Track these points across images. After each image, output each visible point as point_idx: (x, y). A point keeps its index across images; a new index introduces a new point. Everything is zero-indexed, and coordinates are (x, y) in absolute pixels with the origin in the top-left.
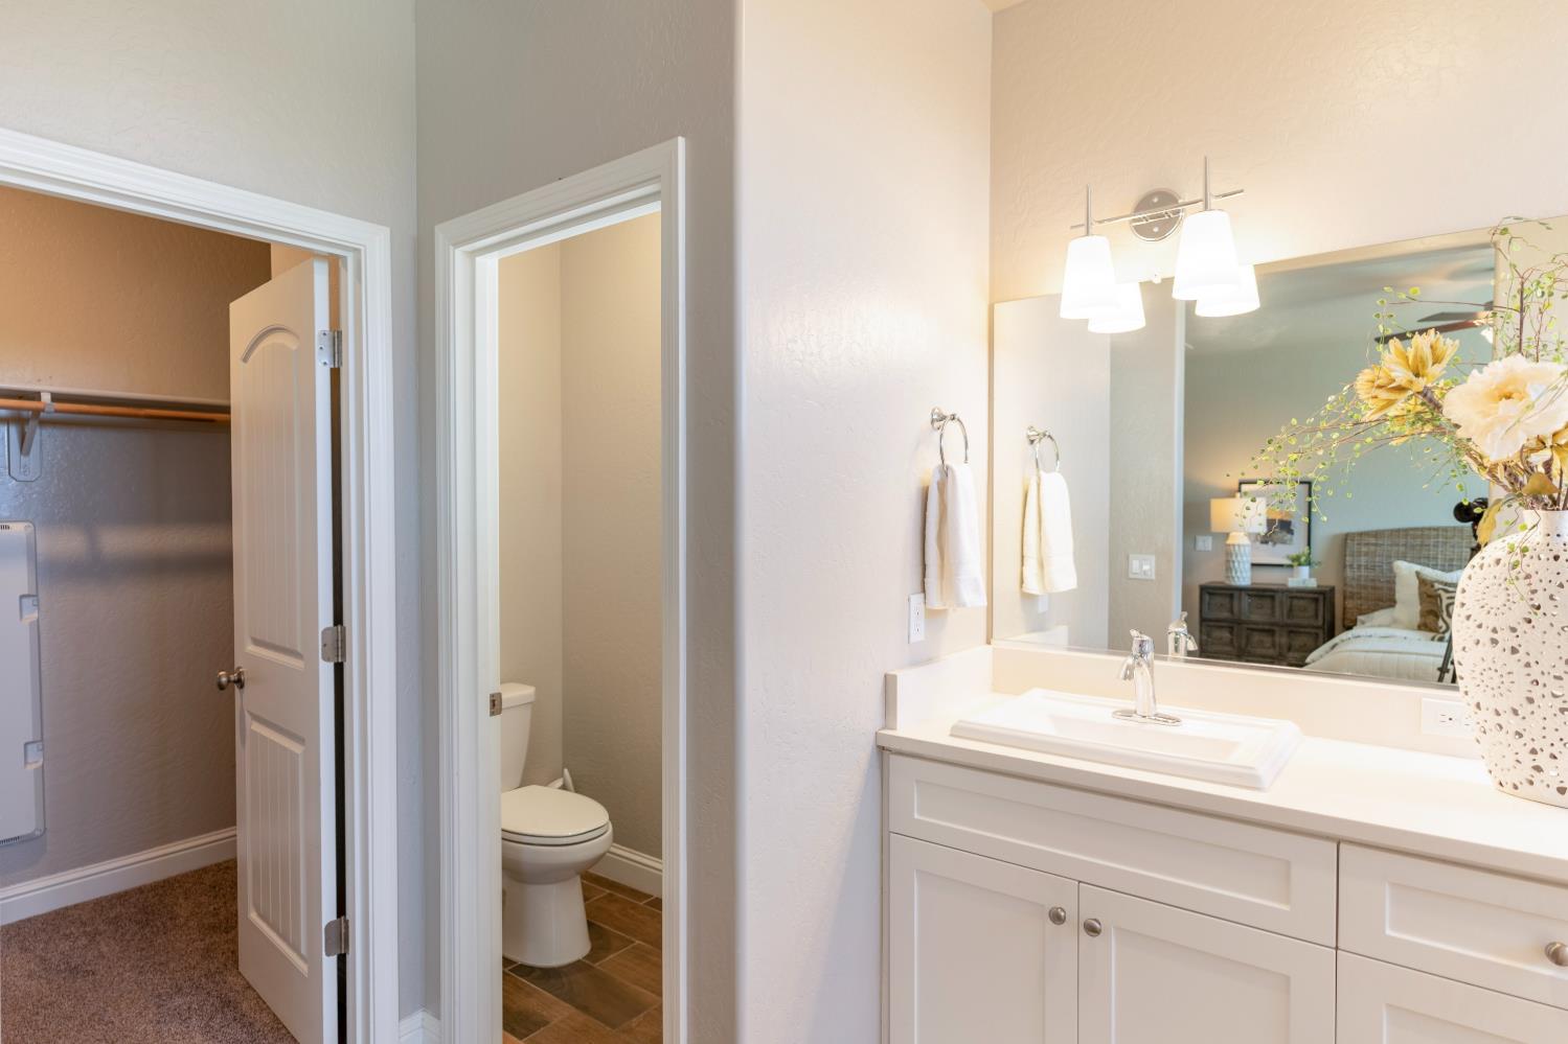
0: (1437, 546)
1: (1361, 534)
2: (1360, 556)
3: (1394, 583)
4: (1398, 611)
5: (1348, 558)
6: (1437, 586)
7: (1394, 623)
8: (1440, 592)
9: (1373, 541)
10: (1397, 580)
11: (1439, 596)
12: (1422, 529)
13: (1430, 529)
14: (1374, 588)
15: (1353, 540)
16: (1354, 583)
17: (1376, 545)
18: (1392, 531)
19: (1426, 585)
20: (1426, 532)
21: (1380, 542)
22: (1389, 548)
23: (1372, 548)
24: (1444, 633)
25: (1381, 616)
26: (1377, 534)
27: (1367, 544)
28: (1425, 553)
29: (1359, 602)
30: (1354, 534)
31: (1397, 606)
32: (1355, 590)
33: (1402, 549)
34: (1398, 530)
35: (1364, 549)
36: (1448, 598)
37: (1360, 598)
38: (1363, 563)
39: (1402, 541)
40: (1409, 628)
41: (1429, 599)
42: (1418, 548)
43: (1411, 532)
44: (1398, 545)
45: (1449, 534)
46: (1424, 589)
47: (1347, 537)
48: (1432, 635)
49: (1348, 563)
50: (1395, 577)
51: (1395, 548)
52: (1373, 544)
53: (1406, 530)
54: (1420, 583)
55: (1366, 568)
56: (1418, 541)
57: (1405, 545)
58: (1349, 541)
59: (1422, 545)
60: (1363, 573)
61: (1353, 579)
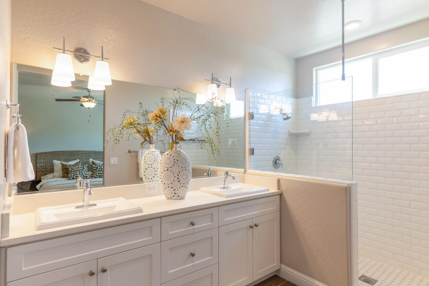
0: (62, 156)
1: (41, 153)
2: (41, 159)
3: (53, 166)
4: (55, 174)
5: (38, 160)
6: (67, 165)
7: (54, 177)
8: (69, 167)
9: (45, 155)
10: (54, 165)
11: (69, 168)
12: (58, 152)
13: (60, 151)
14: (45, 168)
15: (39, 155)
16: (40, 167)
17: (46, 156)
18: (50, 152)
19: (64, 166)
20: (59, 153)
21: (47, 155)
22: (49, 157)
23: (45, 157)
24: (70, 178)
25: (50, 176)
26: (46, 153)
27: (43, 156)
28: (59, 158)
29: (41, 173)
30: (39, 153)
31: (55, 172)
32: (40, 169)
33: (53, 157)
34: (52, 152)
35: (42, 157)
36: (71, 169)
37: (42, 172)
38: (42, 162)
39: (53, 155)
40: (59, 177)
41: (65, 170)
42: (57, 157)
43: (55, 153)
44: (52, 156)
45: (65, 153)
46: (63, 167)
47: (37, 153)
48: (67, 179)
49: (38, 162)
50: (53, 164)
51: (51, 157)
52: (45, 156)
53: (54, 152)
54: (62, 166)
55: (43, 163)
56: (57, 155)
57: (54, 156)
58: (38, 155)
59: (58, 156)
60: (42, 164)
61: (40, 166)
